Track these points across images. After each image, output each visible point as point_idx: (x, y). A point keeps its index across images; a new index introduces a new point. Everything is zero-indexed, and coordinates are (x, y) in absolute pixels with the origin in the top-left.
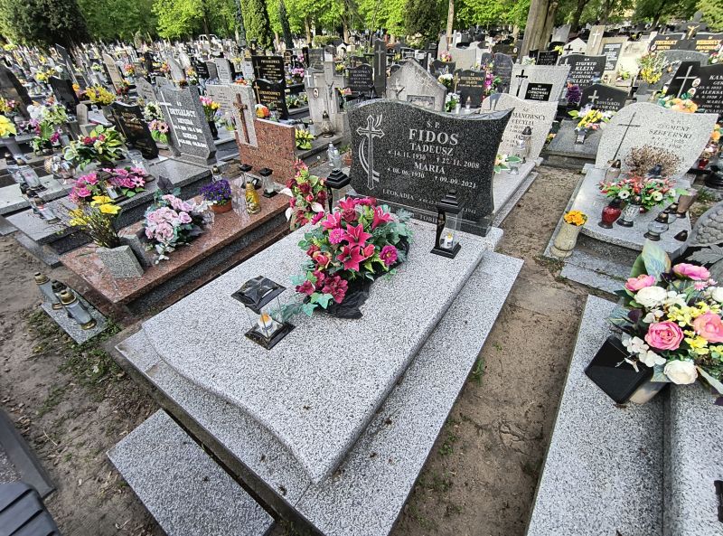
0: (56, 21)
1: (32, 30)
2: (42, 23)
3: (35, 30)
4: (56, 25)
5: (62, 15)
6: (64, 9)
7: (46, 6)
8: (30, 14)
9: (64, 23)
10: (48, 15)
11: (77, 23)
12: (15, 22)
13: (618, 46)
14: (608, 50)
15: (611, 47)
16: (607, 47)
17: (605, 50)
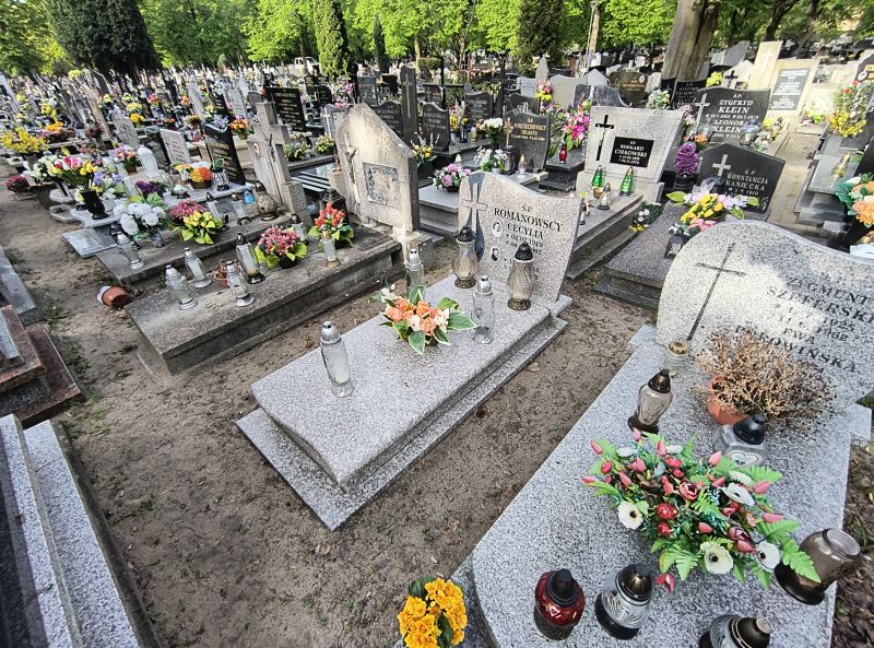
0: (118, 43)
1: (92, 53)
2: (104, 47)
3: (96, 55)
4: (118, 49)
5: (126, 36)
6: (128, 30)
7: (110, 27)
8: (91, 37)
9: (127, 46)
10: (110, 37)
11: (142, 45)
12: (75, 44)
13: (803, 73)
14: (785, 79)
15: (792, 75)
16: (784, 74)
17: (782, 80)
